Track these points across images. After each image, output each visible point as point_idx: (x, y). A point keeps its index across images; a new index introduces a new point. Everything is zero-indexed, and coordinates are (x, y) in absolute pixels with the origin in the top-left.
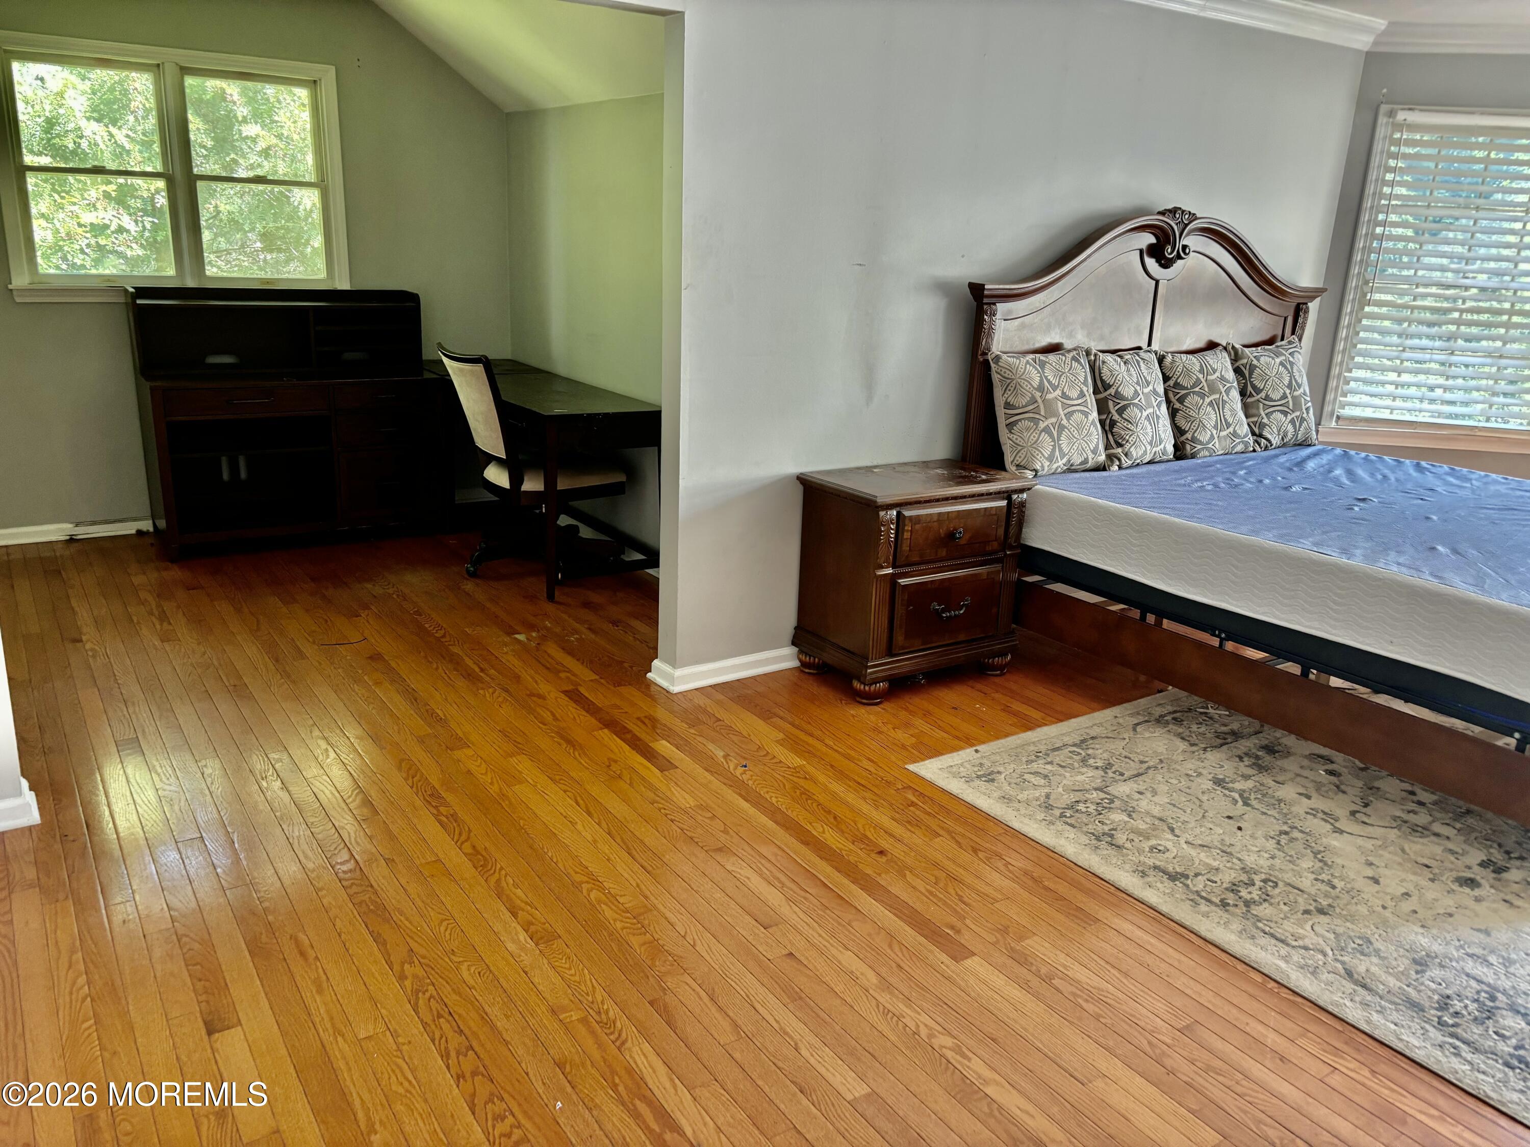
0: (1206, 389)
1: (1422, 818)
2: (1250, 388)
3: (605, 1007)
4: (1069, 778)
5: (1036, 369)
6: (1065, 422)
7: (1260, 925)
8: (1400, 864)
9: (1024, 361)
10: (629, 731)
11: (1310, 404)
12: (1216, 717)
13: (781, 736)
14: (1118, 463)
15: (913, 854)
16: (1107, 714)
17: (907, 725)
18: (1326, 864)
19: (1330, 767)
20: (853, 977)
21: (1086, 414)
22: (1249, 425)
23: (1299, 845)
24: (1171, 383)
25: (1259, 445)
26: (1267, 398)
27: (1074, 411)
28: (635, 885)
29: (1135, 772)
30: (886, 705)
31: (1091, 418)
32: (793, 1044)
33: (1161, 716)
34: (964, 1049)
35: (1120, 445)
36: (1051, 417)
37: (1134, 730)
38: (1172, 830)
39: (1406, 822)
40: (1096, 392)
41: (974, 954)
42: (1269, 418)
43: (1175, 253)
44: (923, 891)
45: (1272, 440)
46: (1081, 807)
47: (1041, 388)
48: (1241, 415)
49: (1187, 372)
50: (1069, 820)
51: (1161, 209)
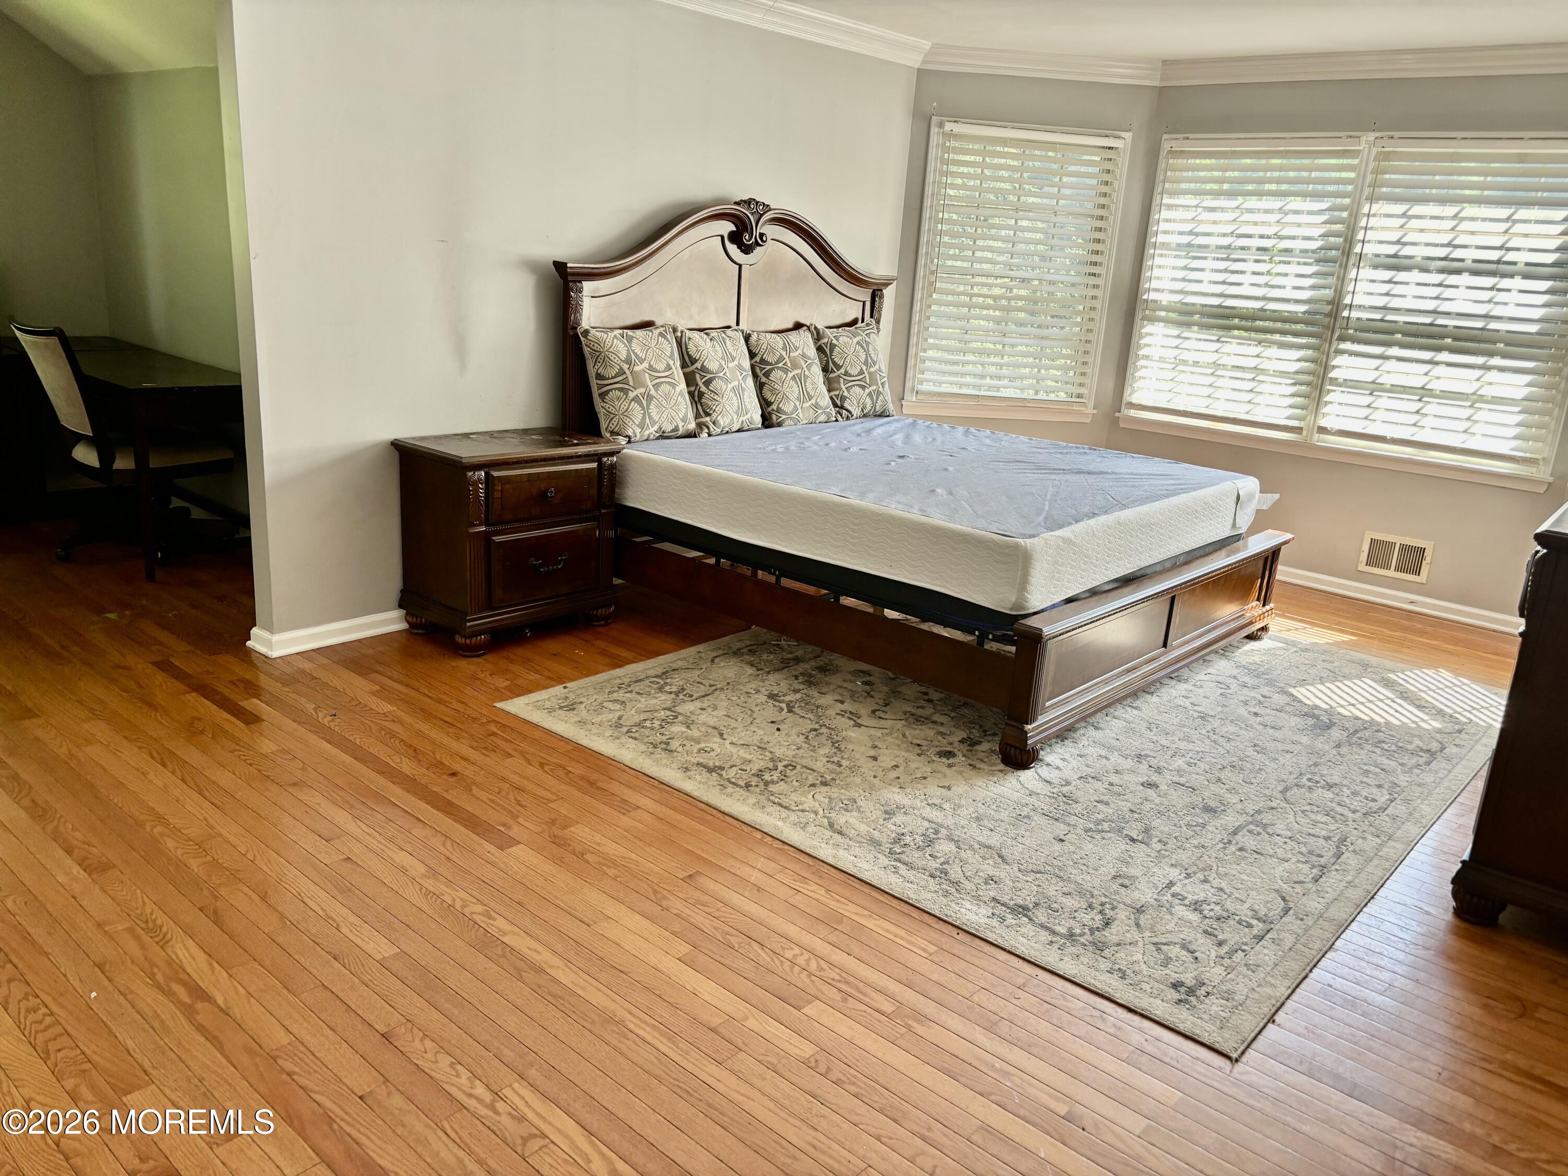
0: (789, 365)
1: (928, 711)
2: (831, 365)
3: (154, 917)
4: (643, 703)
5: (624, 343)
6: (653, 392)
7: (772, 798)
8: (899, 745)
9: (611, 335)
10: (218, 693)
11: (885, 379)
12: (786, 647)
13: (377, 688)
14: (706, 430)
15: (483, 772)
16: (692, 651)
17: (505, 671)
18: (840, 750)
19: (867, 679)
20: (403, 870)
21: (673, 386)
22: (831, 398)
23: (823, 739)
24: (758, 359)
25: (841, 415)
26: (846, 374)
27: (662, 383)
28: (202, 818)
29: (703, 694)
30: (488, 657)
31: (678, 389)
32: (335, 925)
33: (739, 649)
34: (492, 913)
35: (708, 414)
36: (639, 387)
37: (713, 661)
38: (721, 735)
39: (913, 715)
40: (684, 365)
41: (519, 843)
42: (849, 392)
43: (753, 240)
44: (485, 799)
45: (853, 411)
46: (648, 724)
47: (628, 361)
48: (824, 389)
49: (772, 349)
50: (633, 735)
51: (738, 200)
